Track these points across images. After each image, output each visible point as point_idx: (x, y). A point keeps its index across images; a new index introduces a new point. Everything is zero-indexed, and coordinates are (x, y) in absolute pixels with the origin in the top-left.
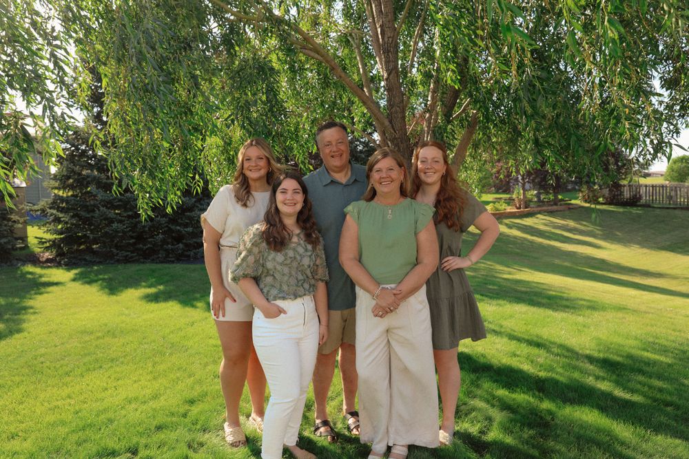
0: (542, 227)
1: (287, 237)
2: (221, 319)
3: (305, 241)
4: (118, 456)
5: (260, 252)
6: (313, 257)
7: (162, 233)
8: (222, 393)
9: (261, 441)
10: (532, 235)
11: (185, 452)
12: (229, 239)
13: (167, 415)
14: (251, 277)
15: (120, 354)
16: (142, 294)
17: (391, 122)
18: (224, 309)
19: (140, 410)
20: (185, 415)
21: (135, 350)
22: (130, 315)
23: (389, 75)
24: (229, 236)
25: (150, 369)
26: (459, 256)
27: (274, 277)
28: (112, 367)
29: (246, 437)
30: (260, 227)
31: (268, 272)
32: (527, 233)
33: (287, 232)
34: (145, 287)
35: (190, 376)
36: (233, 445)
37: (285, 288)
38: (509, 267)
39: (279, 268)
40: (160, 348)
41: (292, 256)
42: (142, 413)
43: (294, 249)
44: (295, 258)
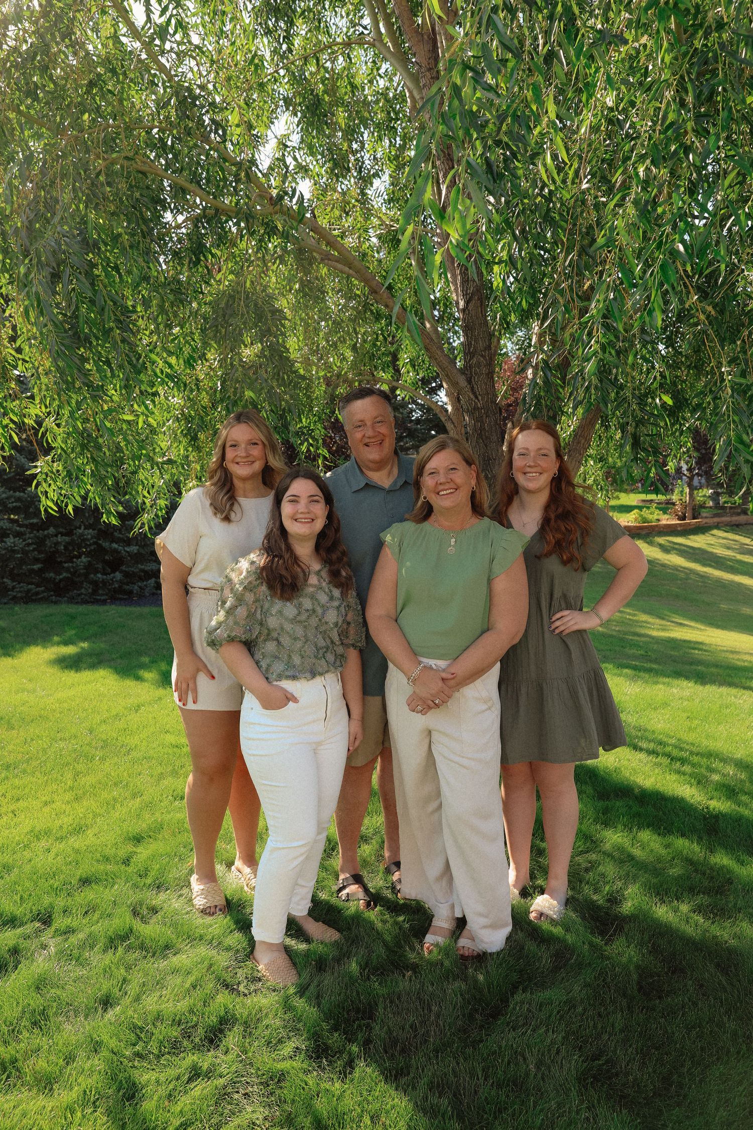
0: (720, 551)
1: (301, 575)
2: (190, 706)
3: (330, 583)
4: (20, 926)
5: (257, 600)
6: (343, 610)
7: (88, 554)
8: (187, 826)
9: (252, 906)
10: (704, 565)
11: (128, 922)
12: (205, 575)
13: (98, 861)
14: (240, 641)
15: (19, 756)
16: (53, 657)
17: (469, 381)
18: (195, 691)
19: (54, 851)
20: (127, 862)
21: (44, 751)
22: (34, 691)
23: (467, 303)
24: (202, 571)
25: (69, 783)
26: (581, 610)
27: (279, 642)
28: (7, 778)
29: (227, 899)
30: (258, 558)
31: (268, 635)
32: (696, 561)
33: (302, 568)
34: (58, 644)
35: (134, 796)
36: (204, 912)
37: (297, 660)
38: (663, 619)
39: (288, 627)
40: (86, 749)
41: (310, 607)
42: (57, 855)
43: (313, 597)
44: (314, 611)
